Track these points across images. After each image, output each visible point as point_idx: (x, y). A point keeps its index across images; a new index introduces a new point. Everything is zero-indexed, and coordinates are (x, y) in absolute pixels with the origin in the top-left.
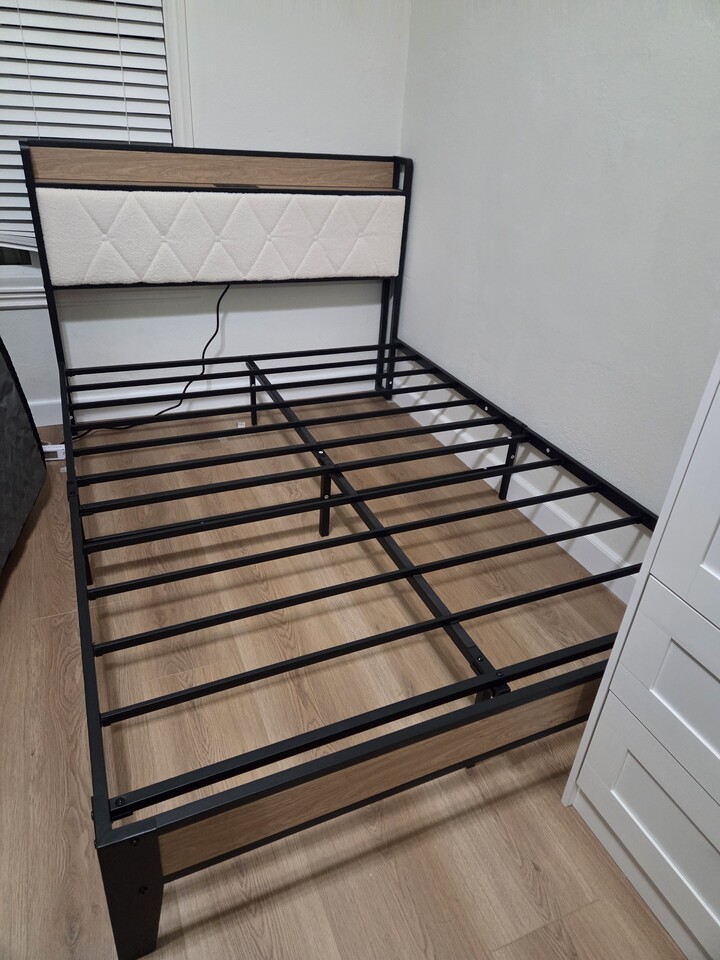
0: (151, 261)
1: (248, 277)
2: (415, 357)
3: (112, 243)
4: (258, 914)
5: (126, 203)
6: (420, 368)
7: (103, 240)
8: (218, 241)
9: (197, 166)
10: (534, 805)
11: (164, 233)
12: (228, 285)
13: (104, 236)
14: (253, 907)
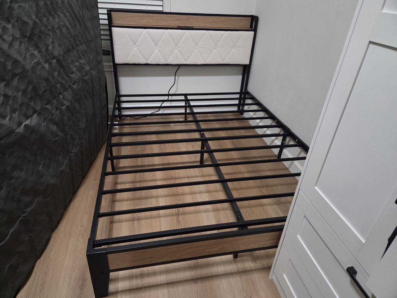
0: (151, 56)
1: (187, 63)
2: (253, 98)
3: (137, 49)
4: (145, 292)
5: (143, 33)
6: (254, 102)
7: (134, 47)
8: (177, 49)
9: (171, 19)
10: (257, 277)
11: (156, 45)
12: (180, 66)
13: (134, 46)
14: (143, 290)
